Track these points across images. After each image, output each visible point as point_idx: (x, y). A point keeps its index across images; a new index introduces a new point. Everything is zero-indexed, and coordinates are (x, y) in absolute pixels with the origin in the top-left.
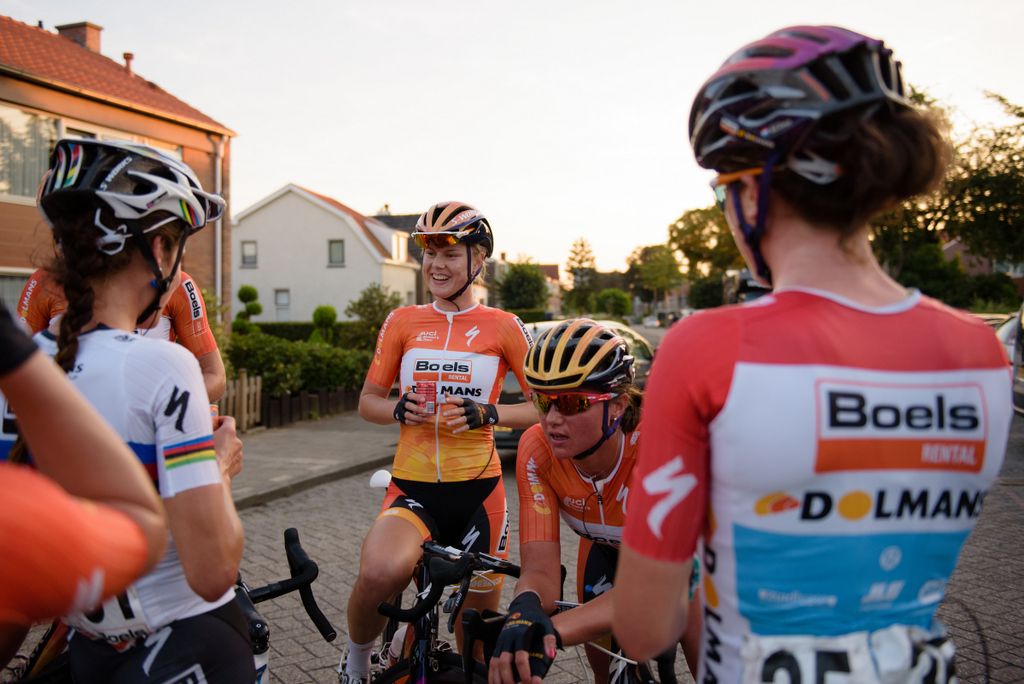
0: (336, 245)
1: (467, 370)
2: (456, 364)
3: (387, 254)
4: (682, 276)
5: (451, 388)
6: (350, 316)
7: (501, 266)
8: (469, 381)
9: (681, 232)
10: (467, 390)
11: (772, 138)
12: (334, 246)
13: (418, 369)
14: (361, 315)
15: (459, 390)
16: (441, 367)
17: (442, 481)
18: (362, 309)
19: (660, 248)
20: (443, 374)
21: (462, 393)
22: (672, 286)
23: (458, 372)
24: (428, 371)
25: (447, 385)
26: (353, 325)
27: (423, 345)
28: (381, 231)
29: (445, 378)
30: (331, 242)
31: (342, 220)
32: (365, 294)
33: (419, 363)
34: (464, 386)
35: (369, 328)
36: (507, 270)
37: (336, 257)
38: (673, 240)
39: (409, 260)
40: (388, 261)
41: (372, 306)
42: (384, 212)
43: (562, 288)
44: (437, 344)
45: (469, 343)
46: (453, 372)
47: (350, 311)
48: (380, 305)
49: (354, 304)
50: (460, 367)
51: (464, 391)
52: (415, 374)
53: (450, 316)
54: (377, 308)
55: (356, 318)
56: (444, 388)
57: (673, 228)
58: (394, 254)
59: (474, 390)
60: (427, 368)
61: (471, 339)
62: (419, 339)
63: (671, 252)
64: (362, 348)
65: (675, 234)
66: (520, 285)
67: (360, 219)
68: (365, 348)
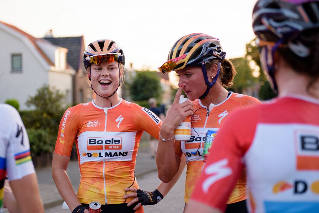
0: (16, 58)
1: (119, 142)
2: (113, 139)
3: (51, 63)
4: (254, 79)
5: (110, 153)
6: (29, 106)
7: (130, 72)
8: (121, 148)
9: (254, 49)
10: (120, 153)
11: (282, 33)
12: (15, 58)
13: (90, 143)
14: (37, 105)
15: (116, 154)
16: (104, 142)
17: (108, 203)
18: (37, 102)
19: (239, 60)
20: (105, 146)
21: (117, 155)
22: (247, 85)
23: (114, 144)
24: (97, 144)
25: (108, 151)
26: (31, 112)
27: (91, 129)
28: (48, 47)
29: (107, 148)
30: (13, 56)
31: (20, 40)
32: (39, 91)
33: (90, 140)
34: (118, 152)
35: (42, 114)
36: (134, 75)
37: (17, 65)
38: (248, 53)
39: (67, 67)
40: (52, 68)
41: (45, 100)
42: (49, 35)
43: (172, 87)
44: (100, 128)
45: (118, 126)
46: (111, 144)
47: (28, 103)
48: (50, 99)
49: (32, 99)
50: (115, 141)
51: (118, 154)
52: (88, 146)
53: (106, 110)
54: (48, 101)
55: (33, 108)
56: (106, 154)
57: (248, 46)
58: (57, 63)
59: (124, 153)
60: (95, 143)
61: (119, 123)
62: (88, 125)
63: (246, 62)
64: (37, 128)
65: (250, 50)
66: (143, 85)
67: (33, 40)
68: (39, 128)
